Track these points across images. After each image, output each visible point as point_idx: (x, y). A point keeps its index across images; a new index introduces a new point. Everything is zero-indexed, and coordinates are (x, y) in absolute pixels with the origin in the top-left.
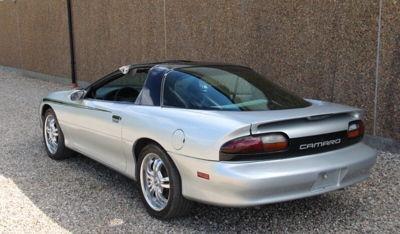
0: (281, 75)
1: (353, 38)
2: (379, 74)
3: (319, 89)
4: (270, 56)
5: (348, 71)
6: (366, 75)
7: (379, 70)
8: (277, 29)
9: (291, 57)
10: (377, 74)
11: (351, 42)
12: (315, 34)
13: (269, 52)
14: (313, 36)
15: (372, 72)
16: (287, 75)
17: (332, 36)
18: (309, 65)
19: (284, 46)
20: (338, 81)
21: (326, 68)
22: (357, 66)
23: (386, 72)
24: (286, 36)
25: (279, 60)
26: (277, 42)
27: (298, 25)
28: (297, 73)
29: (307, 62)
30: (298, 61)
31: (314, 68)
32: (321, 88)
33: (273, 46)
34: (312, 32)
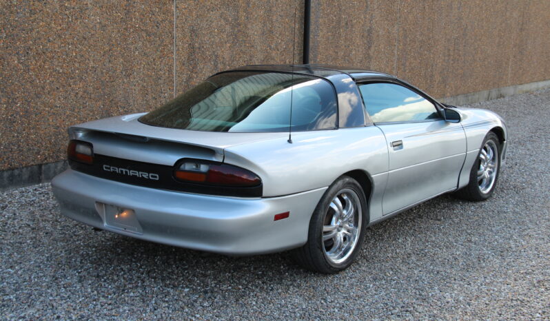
0: (46, 91)
1: (149, 29)
2: (177, 71)
3: (110, 102)
4: (19, 60)
5: (146, 72)
6: (164, 74)
7: (176, 66)
8: (32, 12)
9: (64, 59)
10: (174, 71)
11: (149, 34)
12: (100, 23)
13: (17, 54)
14: (98, 26)
15: (170, 71)
16: (58, 88)
17: (124, 27)
18: (94, 68)
19: (49, 41)
20: (135, 85)
21: (118, 71)
22: (155, 64)
23: (183, 68)
24: (53, 25)
25: (40, 66)
26: (34, 34)
27: (74, 8)
28: (75, 83)
29: (91, 64)
30: (77, 65)
31: (102, 73)
32: (112, 100)
33: (25, 41)
34: (96, 20)
